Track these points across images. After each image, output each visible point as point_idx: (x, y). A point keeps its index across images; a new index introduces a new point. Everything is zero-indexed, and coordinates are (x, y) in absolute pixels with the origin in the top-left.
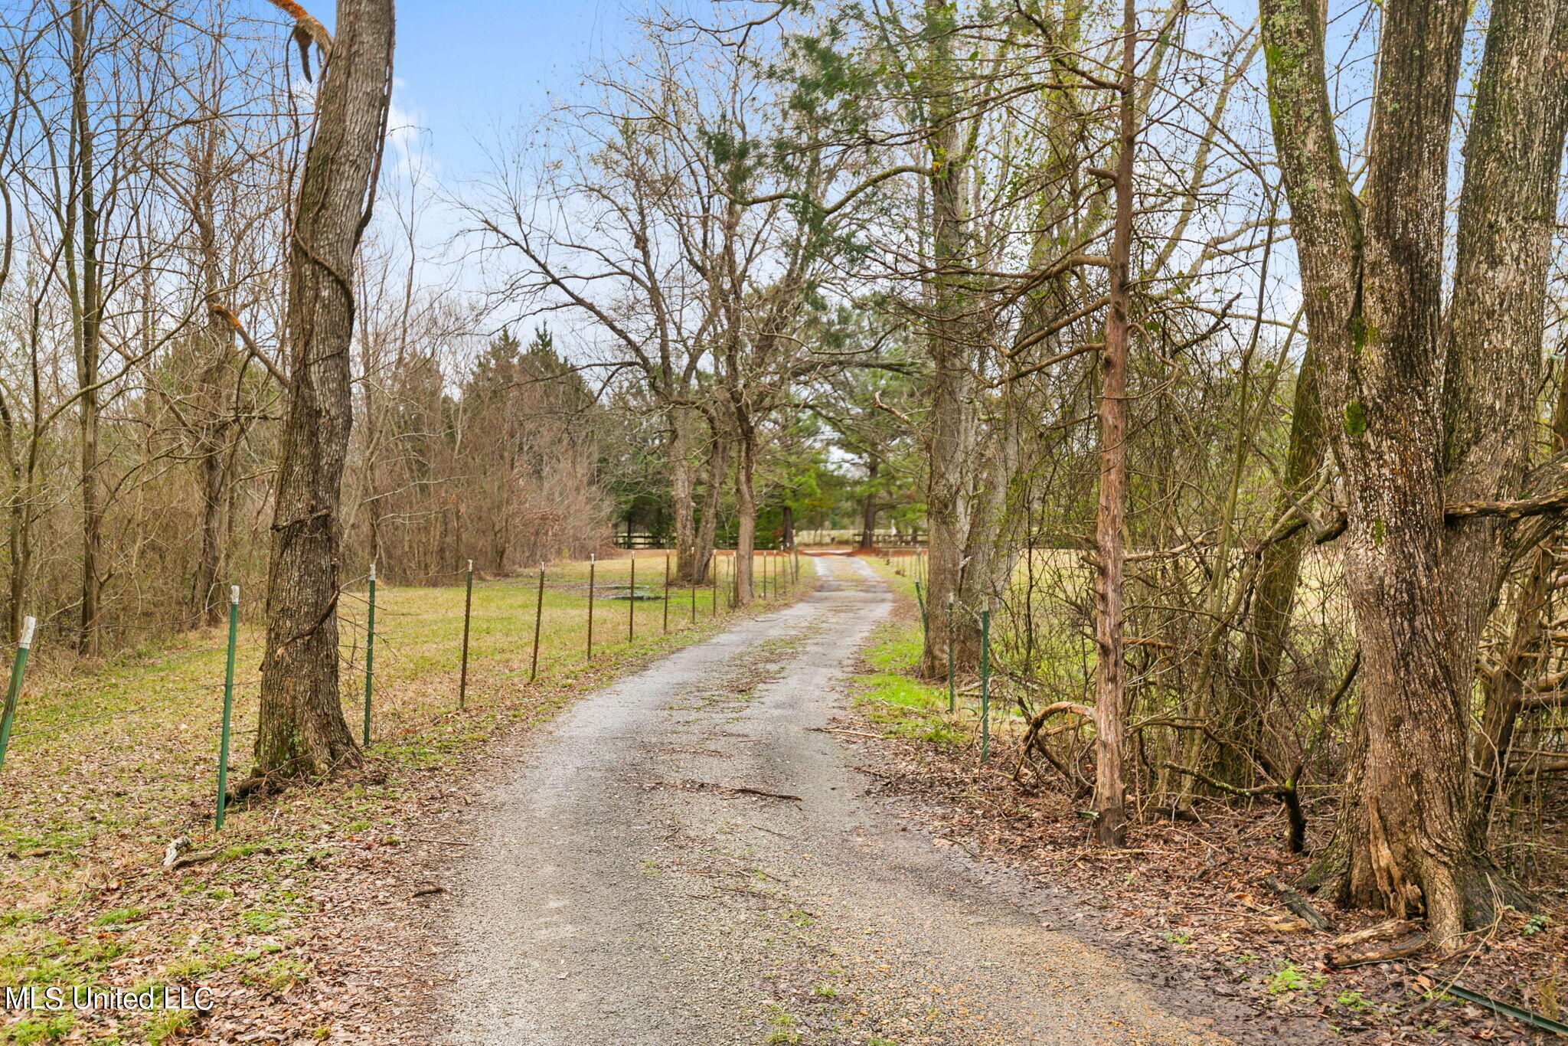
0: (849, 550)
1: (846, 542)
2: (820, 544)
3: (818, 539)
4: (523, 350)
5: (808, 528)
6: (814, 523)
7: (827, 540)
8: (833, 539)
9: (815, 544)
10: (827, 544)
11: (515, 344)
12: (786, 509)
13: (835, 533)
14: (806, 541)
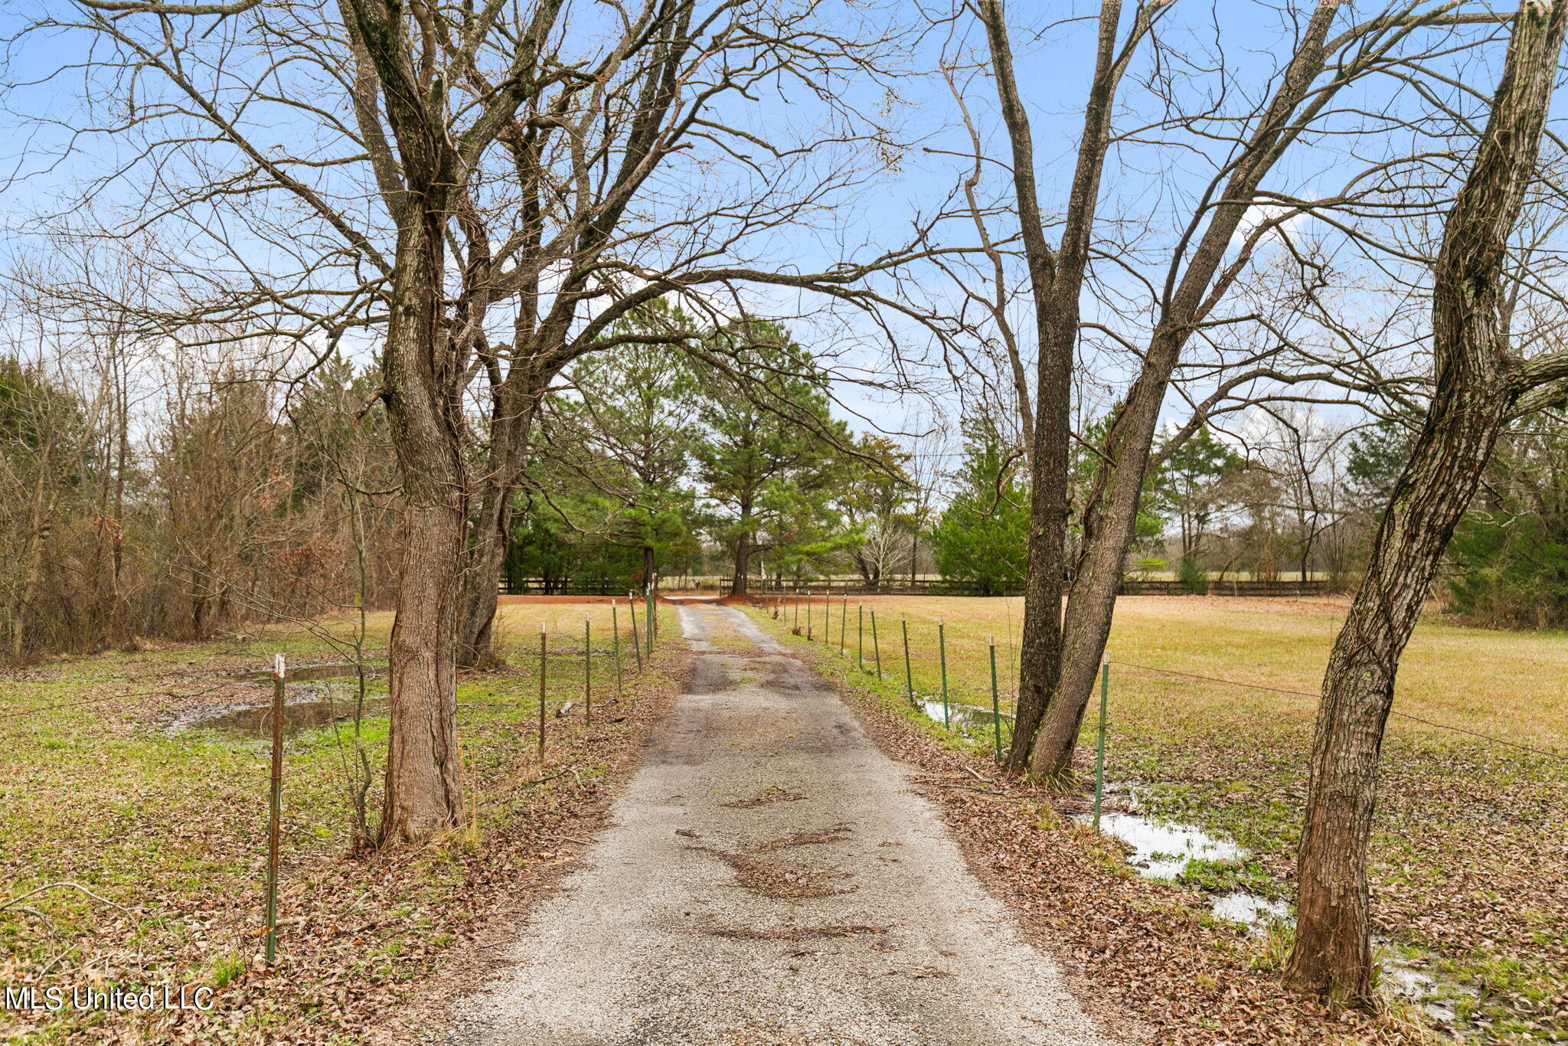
0: (715, 596)
1: (711, 588)
2: (684, 589)
3: (682, 584)
4: (355, 375)
5: (673, 575)
6: (678, 570)
7: (692, 585)
8: (698, 585)
9: (680, 589)
10: (692, 590)
11: (347, 369)
12: (648, 550)
13: (698, 579)
14: (670, 585)
